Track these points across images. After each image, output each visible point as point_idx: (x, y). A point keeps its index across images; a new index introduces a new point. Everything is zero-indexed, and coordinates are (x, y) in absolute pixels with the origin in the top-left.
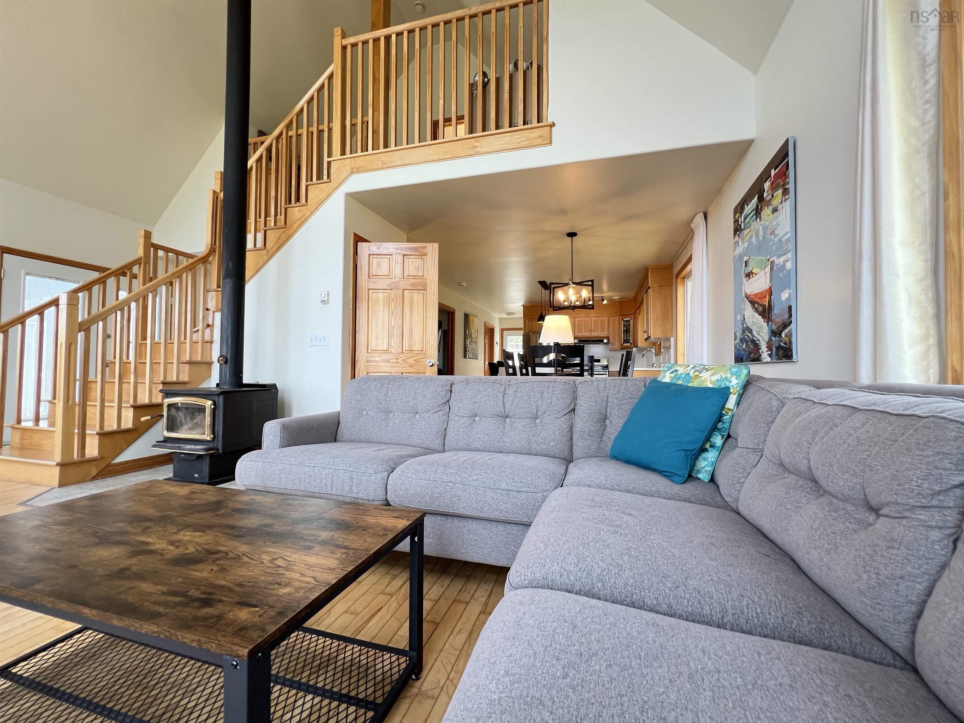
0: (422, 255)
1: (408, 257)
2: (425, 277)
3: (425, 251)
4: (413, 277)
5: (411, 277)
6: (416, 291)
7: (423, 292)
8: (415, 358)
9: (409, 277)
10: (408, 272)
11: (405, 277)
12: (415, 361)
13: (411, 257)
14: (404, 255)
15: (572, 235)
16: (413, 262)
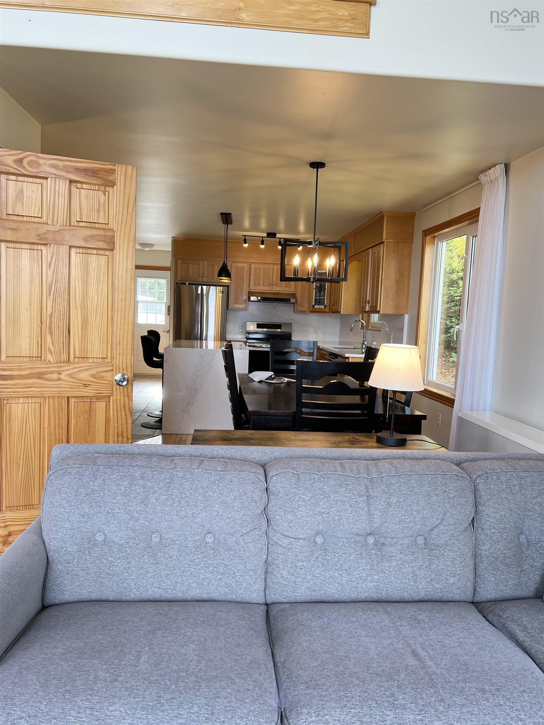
0: (105, 186)
1: (79, 185)
2: (110, 226)
3: (111, 178)
4: (89, 225)
5: (84, 224)
6: (95, 252)
7: (108, 253)
8: (94, 372)
9: (81, 224)
10: (78, 215)
11: (73, 223)
12: (93, 376)
13: (84, 186)
14: (71, 181)
15: (317, 165)
16: (87, 196)
